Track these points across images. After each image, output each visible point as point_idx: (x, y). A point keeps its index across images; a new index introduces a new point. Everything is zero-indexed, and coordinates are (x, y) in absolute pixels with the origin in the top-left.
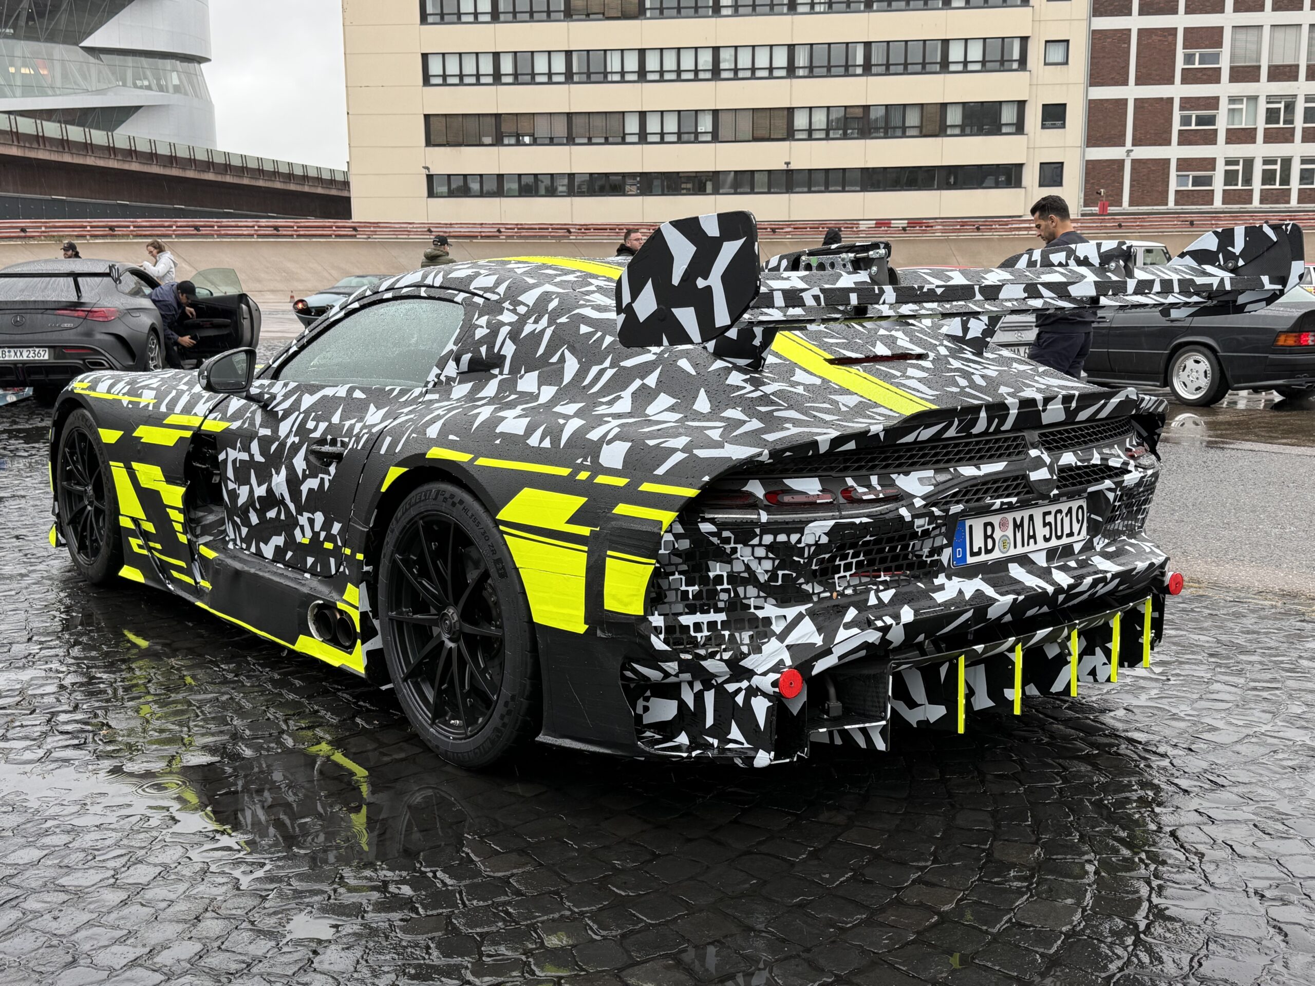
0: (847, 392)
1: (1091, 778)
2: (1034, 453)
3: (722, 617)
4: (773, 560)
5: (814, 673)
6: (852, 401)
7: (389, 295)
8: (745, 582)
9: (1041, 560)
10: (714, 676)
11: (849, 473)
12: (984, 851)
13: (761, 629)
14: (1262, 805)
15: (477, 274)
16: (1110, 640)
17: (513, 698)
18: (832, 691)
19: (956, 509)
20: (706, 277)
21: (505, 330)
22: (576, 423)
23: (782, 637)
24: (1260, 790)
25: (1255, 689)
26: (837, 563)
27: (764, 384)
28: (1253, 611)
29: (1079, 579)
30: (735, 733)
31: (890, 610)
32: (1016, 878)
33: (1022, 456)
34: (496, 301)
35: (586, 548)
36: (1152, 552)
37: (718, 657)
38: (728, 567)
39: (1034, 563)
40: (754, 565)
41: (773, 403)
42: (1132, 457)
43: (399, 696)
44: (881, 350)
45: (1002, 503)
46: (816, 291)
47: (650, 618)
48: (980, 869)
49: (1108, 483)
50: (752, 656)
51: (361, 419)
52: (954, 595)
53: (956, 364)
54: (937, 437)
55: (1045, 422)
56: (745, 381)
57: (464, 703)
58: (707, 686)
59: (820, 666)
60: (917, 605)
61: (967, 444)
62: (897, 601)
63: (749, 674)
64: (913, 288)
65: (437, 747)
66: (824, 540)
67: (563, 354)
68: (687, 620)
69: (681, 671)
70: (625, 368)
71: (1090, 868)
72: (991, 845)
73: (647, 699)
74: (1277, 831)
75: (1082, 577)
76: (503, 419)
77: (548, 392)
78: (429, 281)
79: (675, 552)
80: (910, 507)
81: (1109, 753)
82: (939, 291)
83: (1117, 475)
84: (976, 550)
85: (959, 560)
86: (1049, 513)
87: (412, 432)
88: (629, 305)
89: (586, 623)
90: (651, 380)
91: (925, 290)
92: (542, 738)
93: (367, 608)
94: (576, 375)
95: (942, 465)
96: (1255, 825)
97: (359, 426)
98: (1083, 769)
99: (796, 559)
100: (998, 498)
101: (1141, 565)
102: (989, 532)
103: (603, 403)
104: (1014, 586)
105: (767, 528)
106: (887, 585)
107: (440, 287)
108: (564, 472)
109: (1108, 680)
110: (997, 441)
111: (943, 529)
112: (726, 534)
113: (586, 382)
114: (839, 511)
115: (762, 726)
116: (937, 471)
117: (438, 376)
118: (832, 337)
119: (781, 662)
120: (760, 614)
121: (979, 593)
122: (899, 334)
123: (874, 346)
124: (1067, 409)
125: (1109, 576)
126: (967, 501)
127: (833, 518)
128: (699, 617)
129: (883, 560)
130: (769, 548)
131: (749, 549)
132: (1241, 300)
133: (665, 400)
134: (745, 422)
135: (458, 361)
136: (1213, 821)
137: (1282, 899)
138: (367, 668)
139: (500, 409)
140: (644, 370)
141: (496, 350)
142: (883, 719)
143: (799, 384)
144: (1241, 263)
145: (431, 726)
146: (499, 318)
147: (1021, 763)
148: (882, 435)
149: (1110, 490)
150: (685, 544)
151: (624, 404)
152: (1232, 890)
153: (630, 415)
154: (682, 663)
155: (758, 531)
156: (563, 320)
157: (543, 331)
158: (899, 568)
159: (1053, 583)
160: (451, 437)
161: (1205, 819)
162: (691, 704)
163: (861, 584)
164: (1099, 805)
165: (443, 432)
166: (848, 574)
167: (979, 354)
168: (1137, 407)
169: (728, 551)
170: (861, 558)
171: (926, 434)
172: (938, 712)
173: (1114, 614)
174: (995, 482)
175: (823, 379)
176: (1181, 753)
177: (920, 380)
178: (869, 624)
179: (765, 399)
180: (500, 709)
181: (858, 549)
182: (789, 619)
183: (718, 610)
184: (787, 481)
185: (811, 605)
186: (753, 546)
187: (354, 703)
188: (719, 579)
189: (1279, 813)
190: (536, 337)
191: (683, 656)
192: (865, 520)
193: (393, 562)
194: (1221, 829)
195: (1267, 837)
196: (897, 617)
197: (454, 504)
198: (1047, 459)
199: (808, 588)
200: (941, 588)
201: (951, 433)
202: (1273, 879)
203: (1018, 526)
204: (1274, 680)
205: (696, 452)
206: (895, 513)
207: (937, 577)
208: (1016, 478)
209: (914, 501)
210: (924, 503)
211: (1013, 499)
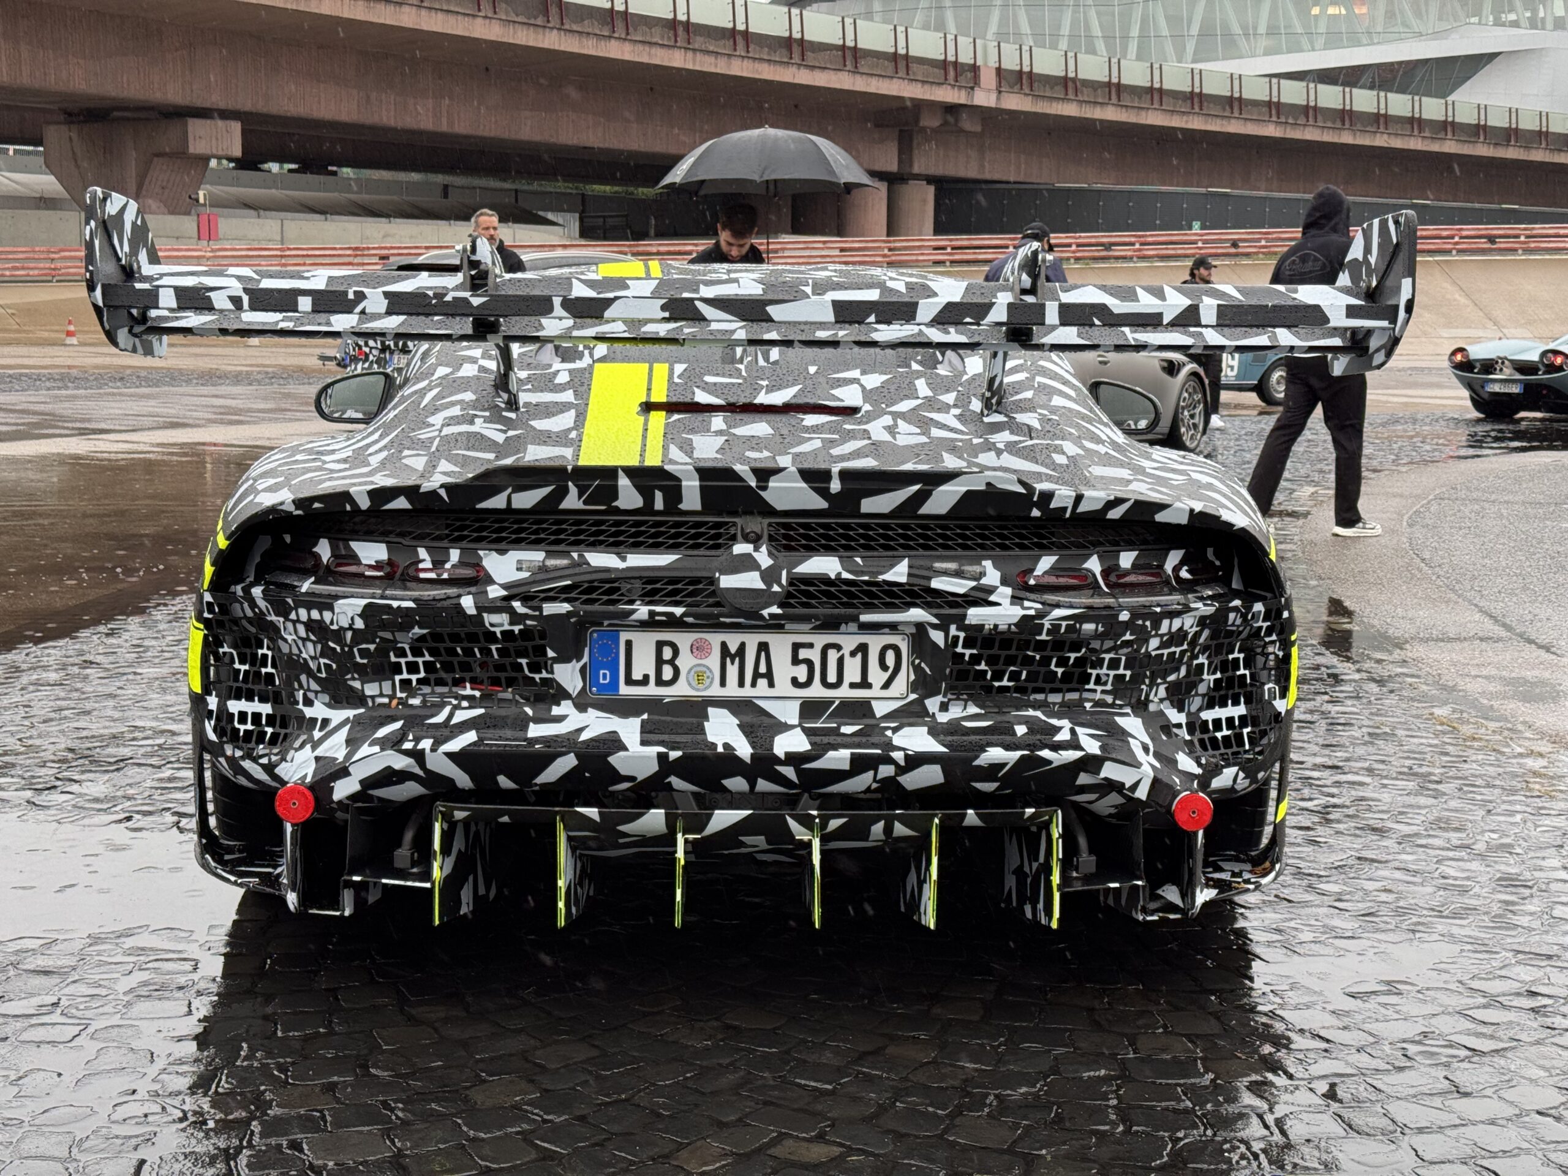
2: (742, 548)
3: (267, 708)
4: (314, 643)
8: (302, 670)
9: (783, 712)
11: (429, 541)
13: (305, 731)
18: (409, 835)
19: (556, 608)
23: (316, 746)
26: (393, 659)
33: (718, 551)
39: (768, 715)
40: (299, 647)
42: (1024, 584)
45: (652, 614)
47: (208, 699)
49: (918, 614)
50: (284, 764)
52: (566, 731)
54: (549, 506)
55: (778, 506)
60: (490, 733)
62: (470, 725)
66: (359, 624)
68: (233, 706)
69: (234, 771)
80: (480, 595)
83: (950, 605)
84: (637, 677)
85: (602, 688)
86: (809, 645)
95: (563, 547)
99: (332, 644)
100: (648, 603)
102: (667, 656)
104: (687, 737)
105: (302, 600)
106: (473, 702)
114: (384, 588)
119: (305, 777)
121: (610, 736)
124: (823, 492)
126: (586, 602)
127: (368, 596)
128: (244, 705)
129: (466, 667)
130: (308, 626)
131: (293, 625)
144: (1374, 281)
148: (443, 494)
155: (293, 602)
158: (496, 682)
163: (432, 694)
166: (413, 678)
170: (428, 658)
174: (650, 580)
178: (398, 744)
182: (332, 725)
183: (262, 699)
184: (354, 544)
185: (362, 710)
186: (294, 622)
188: (264, 660)
191: (228, 752)
192: (407, 604)
196: (442, 742)
198: (766, 562)
199: (357, 686)
200: (557, 719)
201: (573, 503)
203: (731, 655)
206: (454, 601)
207: (558, 704)
208: (696, 581)
209: (489, 588)
210: (504, 593)
211: (678, 611)
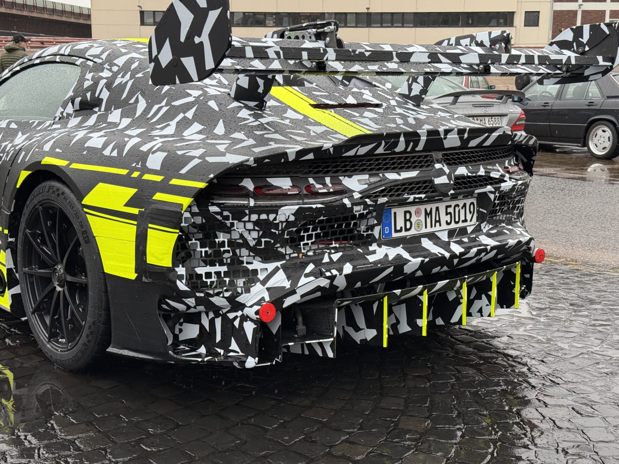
0: (320, 124)
1: (475, 377)
2: (438, 166)
3: (224, 269)
4: (258, 231)
5: (285, 306)
6: (319, 130)
7: (38, 61)
8: (240, 246)
9: (444, 236)
10: (220, 308)
11: (311, 175)
12: (393, 422)
13: (251, 277)
14: (581, 396)
15: (92, 46)
16: (490, 290)
17: (94, 323)
18: (300, 319)
19: (382, 200)
20: (199, 36)
21: (103, 82)
22: (136, 140)
23: (264, 283)
24: (582, 387)
25: (594, 325)
26: (302, 234)
27: (263, 117)
28: (606, 279)
29: (468, 249)
30: (234, 346)
31: (337, 266)
32: (409, 439)
33: (430, 168)
34: (101, 64)
35: (135, 223)
36: (521, 234)
37: (221, 295)
38: (228, 236)
39: (439, 239)
40: (246, 235)
41: (266, 129)
42: (508, 172)
43: (30, 323)
44: (350, 100)
45: (415, 198)
46: (278, 49)
47: (177, 269)
48: (388, 434)
49: (489, 188)
50: (244, 295)
51: (12, 141)
52: (382, 257)
53: (399, 110)
54: (371, 153)
55: (446, 146)
56: (250, 115)
57: (67, 328)
58: (217, 315)
59: (288, 302)
60: (355, 263)
61: (392, 159)
62: (343, 261)
63: (242, 306)
64: (349, 51)
65: (51, 357)
66: (292, 218)
67: (137, 98)
68: (201, 271)
69: (197, 304)
70: (174, 106)
71: (459, 433)
72: (399, 419)
73: (181, 324)
74: (587, 412)
75: (471, 248)
76: (91, 138)
77: (126, 121)
78: (62, 52)
79: (194, 225)
80: (351, 197)
81: (490, 363)
82: (367, 54)
83: (496, 183)
84: (398, 228)
85: (387, 235)
86: (450, 206)
87: (36, 148)
88: (156, 57)
89: (136, 272)
90: (190, 114)
91: (357, 52)
92: (110, 349)
93: (12, 266)
94: (144, 111)
95: (374, 172)
96: (573, 409)
97: (10, 145)
98: (471, 372)
99: (273, 230)
100: (412, 194)
101: (512, 242)
102: (408, 217)
103: (157, 129)
104: (424, 252)
105: (253, 210)
106: (337, 250)
107: (69, 55)
108: (124, 172)
109: (489, 316)
110: (413, 157)
111: (374, 214)
112: (226, 213)
113: (150, 115)
114: (303, 200)
115: (250, 340)
116: (371, 175)
117: (62, 113)
118: (319, 91)
119: (263, 299)
120: (250, 267)
121: (399, 257)
122: (366, 92)
123: (346, 98)
124: (461, 139)
125: (489, 248)
126: (391, 196)
127: (298, 204)
128: (209, 269)
129: (334, 233)
130: (256, 223)
131: (242, 224)
132: (587, 73)
133: (197, 127)
134: (244, 141)
135: (73, 103)
136: (546, 405)
137: (579, 455)
138: (11, 306)
139: (91, 132)
140: (186, 107)
141: (96, 95)
142: (332, 337)
143: (287, 118)
144: (587, 48)
145: (48, 343)
146: (101, 74)
147: (432, 368)
148: (331, 150)
149: (491, 192)
150: (199, 220)
151: (171, 129)
152: (548, 449)
153: (172, 136)
154: (198, 299)
155: (247, 212)
156: (140, 75)
157: (126, 83)
158: (345, 239)
159: (450, 251)
160: (58, 150)
161: (542, 404)
162: (207, 328)
163: (319, 249)
164: (476, 394)
165: (53, 148)
166: (310, 242)
167: (418, 106)
168: (512, 140)
169: (229, 225)
170: (319, 231)
171: (363, 150)
172: (371, 334)
173: (493, 273)
174: (411, 184)
175: (305, 116)
176: (536, 363)
177: (371, 119)
178: (321, 274)
179: (261, 127)
180: (86, 332)
181: (316, 225)
182: (269, 271)
183: (222, 264)
184: (269, 180)
185: (284, 262)
186: (245, 222)
187: (9, 330)
188: (222, 244)
189: (591, 401)
190: (123, 86)
191: (198, 294)
192: (319, 206)
193: (25, 235)
194: (551, 410)
195: (579, 416)
196: (340, 270)
197: (58, 195)
198: (447, 171)
199: (282, 250)
200: (374, 252)
201: (380, 150)
202: (577, 442)
203: (428, 214)
204: (608, 320)
205: (207, 159)
206: (340, 202)
207: (371, 245)
208: (425, 182)
209: (354, 194)
210: (360, 196)
211: (423, 196)
